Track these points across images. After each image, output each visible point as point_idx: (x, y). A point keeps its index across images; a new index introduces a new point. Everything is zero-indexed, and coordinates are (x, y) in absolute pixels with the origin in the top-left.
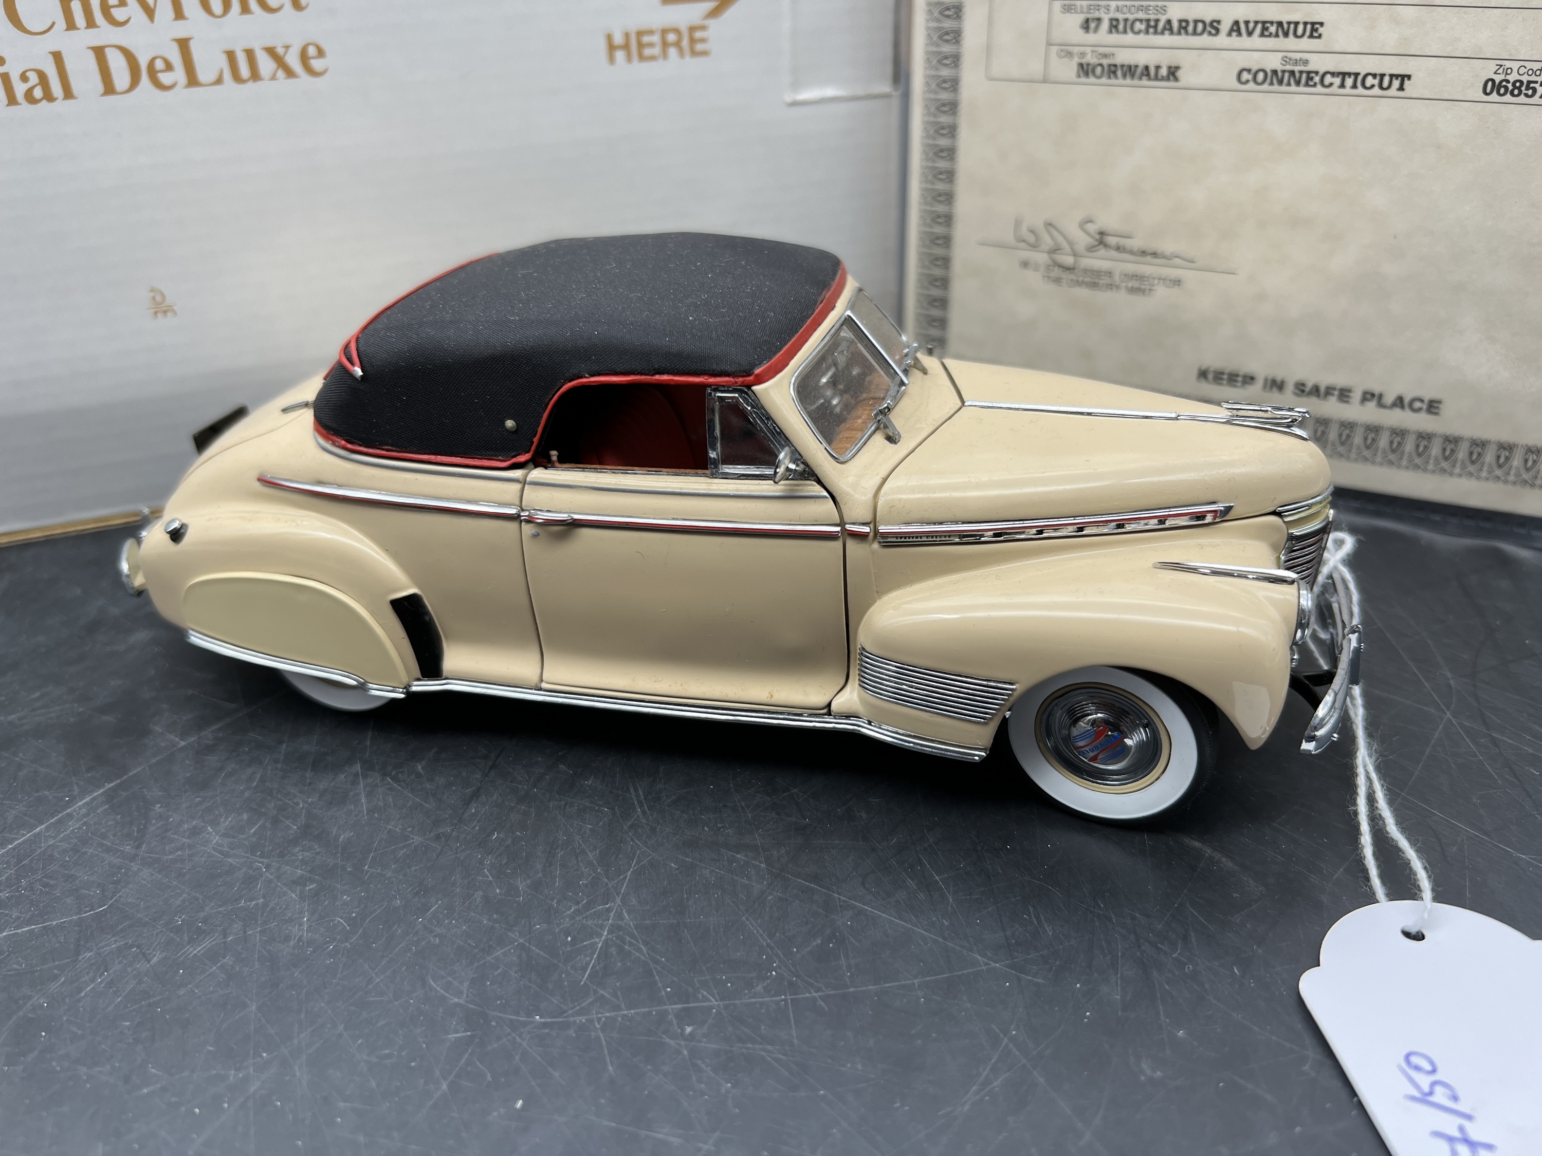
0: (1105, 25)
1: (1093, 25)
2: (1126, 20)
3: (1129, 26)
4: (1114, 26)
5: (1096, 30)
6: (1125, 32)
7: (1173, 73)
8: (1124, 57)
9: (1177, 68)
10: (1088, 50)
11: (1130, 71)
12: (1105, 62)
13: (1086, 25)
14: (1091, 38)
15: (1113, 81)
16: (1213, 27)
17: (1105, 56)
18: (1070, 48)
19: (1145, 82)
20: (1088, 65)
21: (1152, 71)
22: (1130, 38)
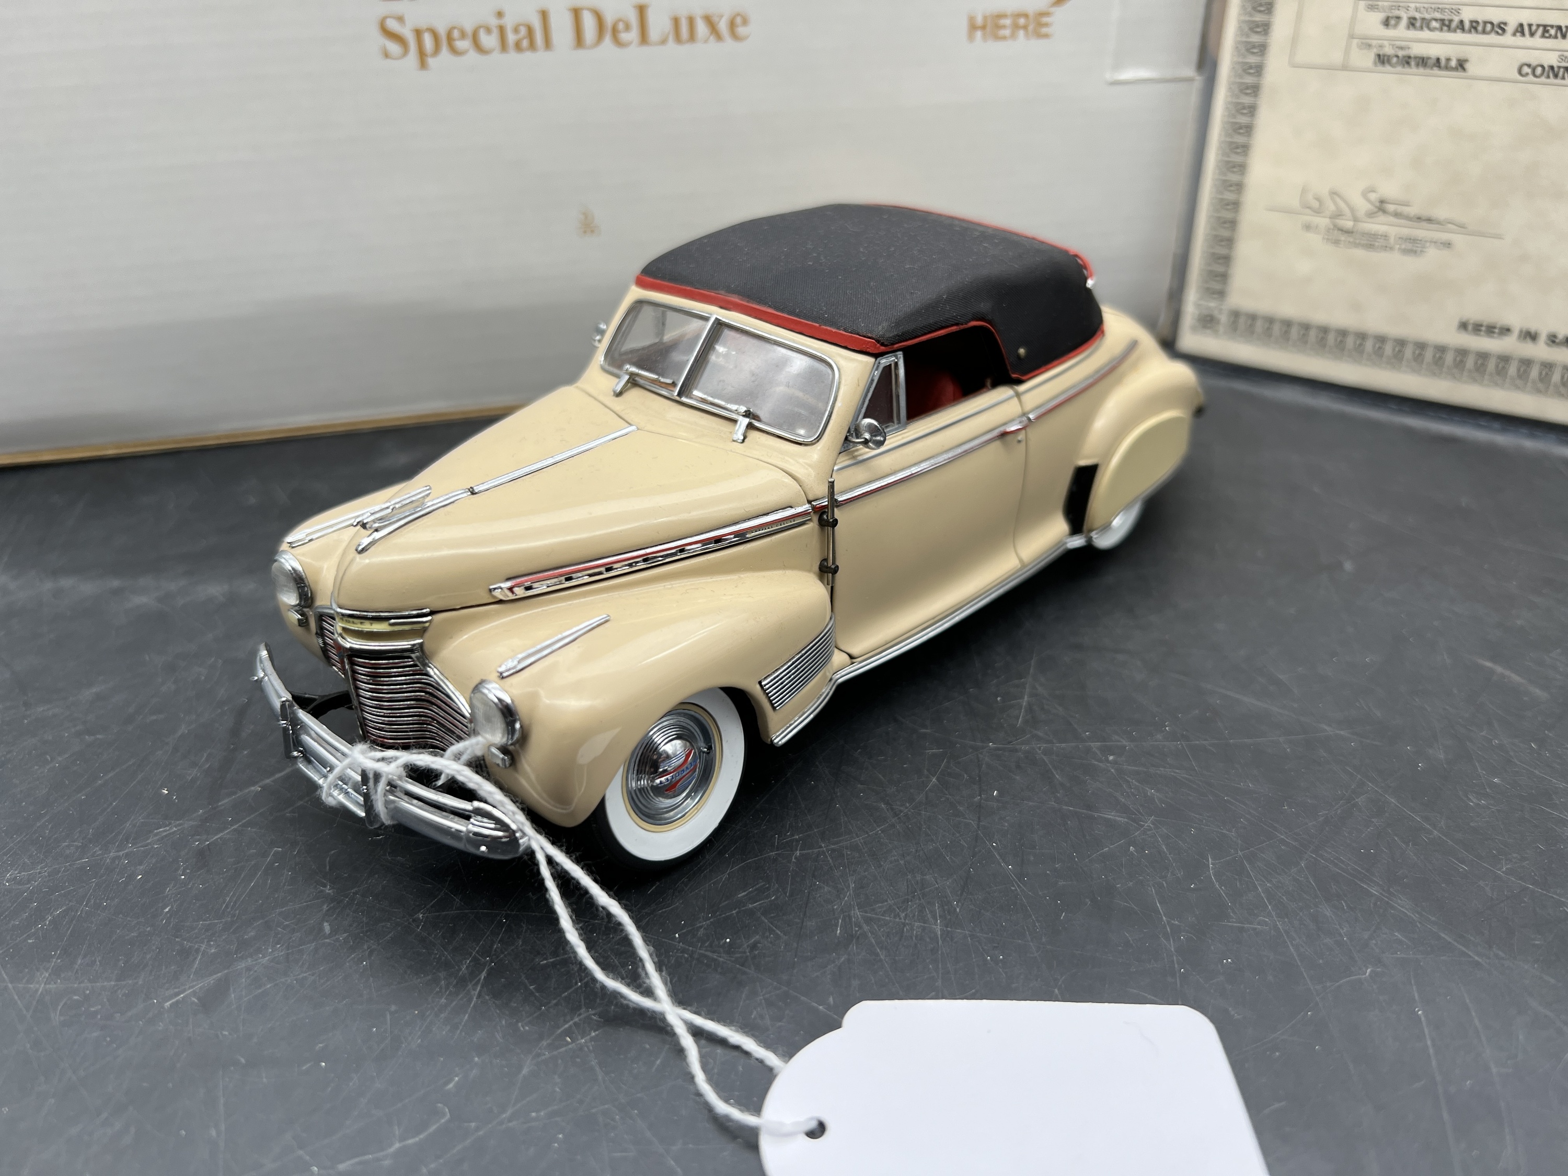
0: (1404, 22)
1: (1392, 22)
2: (1423, 19)
3: (1426, 24)
4: (1412, 23)
5: (1396, 26)
6: (1421, 28)
7: (1461, 65)
8: (1418, 50)
9: (1466, 61)
10: (1386, 43)
11: (1423, 62)
12: (1401, 53)
13: (1386, 23)
14: (1390, 33)
15: (1407, 70)
16: (1501, 28)
17: (1401, 48)
18: (1369, 42)
19: (1436, 71)
20: (1384, 56)
21: (1443, 62)
22: (1426, 34)
